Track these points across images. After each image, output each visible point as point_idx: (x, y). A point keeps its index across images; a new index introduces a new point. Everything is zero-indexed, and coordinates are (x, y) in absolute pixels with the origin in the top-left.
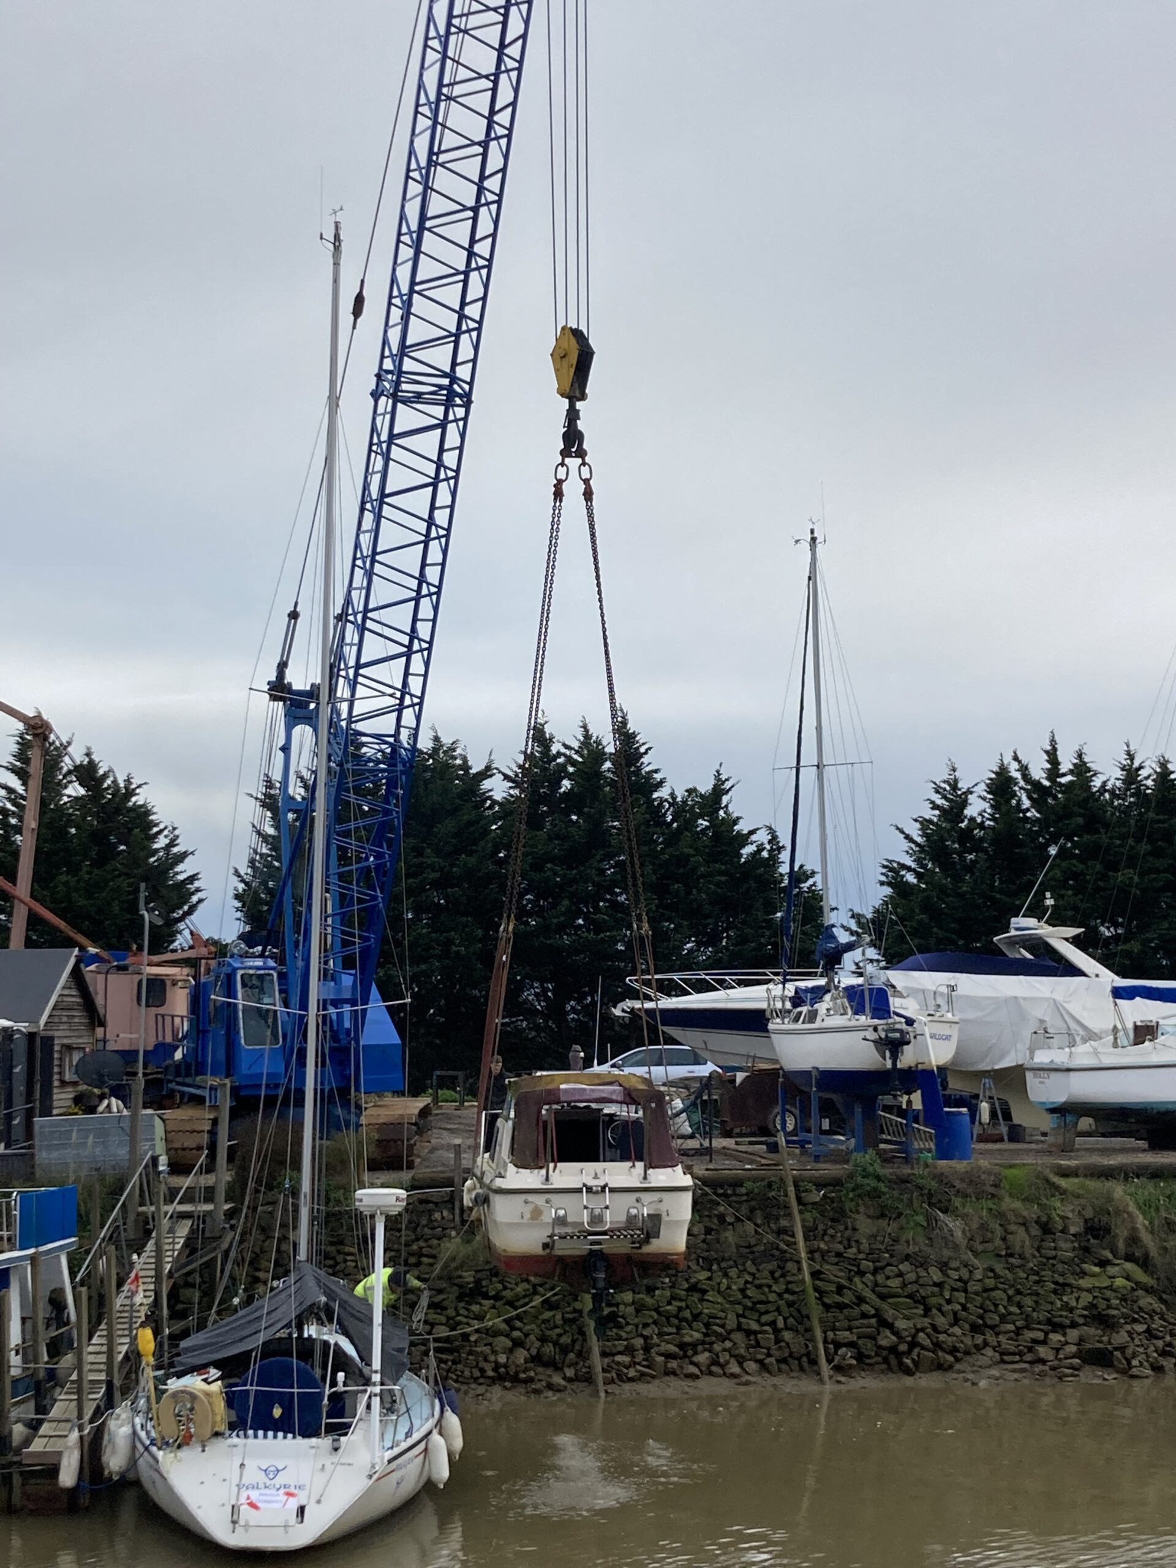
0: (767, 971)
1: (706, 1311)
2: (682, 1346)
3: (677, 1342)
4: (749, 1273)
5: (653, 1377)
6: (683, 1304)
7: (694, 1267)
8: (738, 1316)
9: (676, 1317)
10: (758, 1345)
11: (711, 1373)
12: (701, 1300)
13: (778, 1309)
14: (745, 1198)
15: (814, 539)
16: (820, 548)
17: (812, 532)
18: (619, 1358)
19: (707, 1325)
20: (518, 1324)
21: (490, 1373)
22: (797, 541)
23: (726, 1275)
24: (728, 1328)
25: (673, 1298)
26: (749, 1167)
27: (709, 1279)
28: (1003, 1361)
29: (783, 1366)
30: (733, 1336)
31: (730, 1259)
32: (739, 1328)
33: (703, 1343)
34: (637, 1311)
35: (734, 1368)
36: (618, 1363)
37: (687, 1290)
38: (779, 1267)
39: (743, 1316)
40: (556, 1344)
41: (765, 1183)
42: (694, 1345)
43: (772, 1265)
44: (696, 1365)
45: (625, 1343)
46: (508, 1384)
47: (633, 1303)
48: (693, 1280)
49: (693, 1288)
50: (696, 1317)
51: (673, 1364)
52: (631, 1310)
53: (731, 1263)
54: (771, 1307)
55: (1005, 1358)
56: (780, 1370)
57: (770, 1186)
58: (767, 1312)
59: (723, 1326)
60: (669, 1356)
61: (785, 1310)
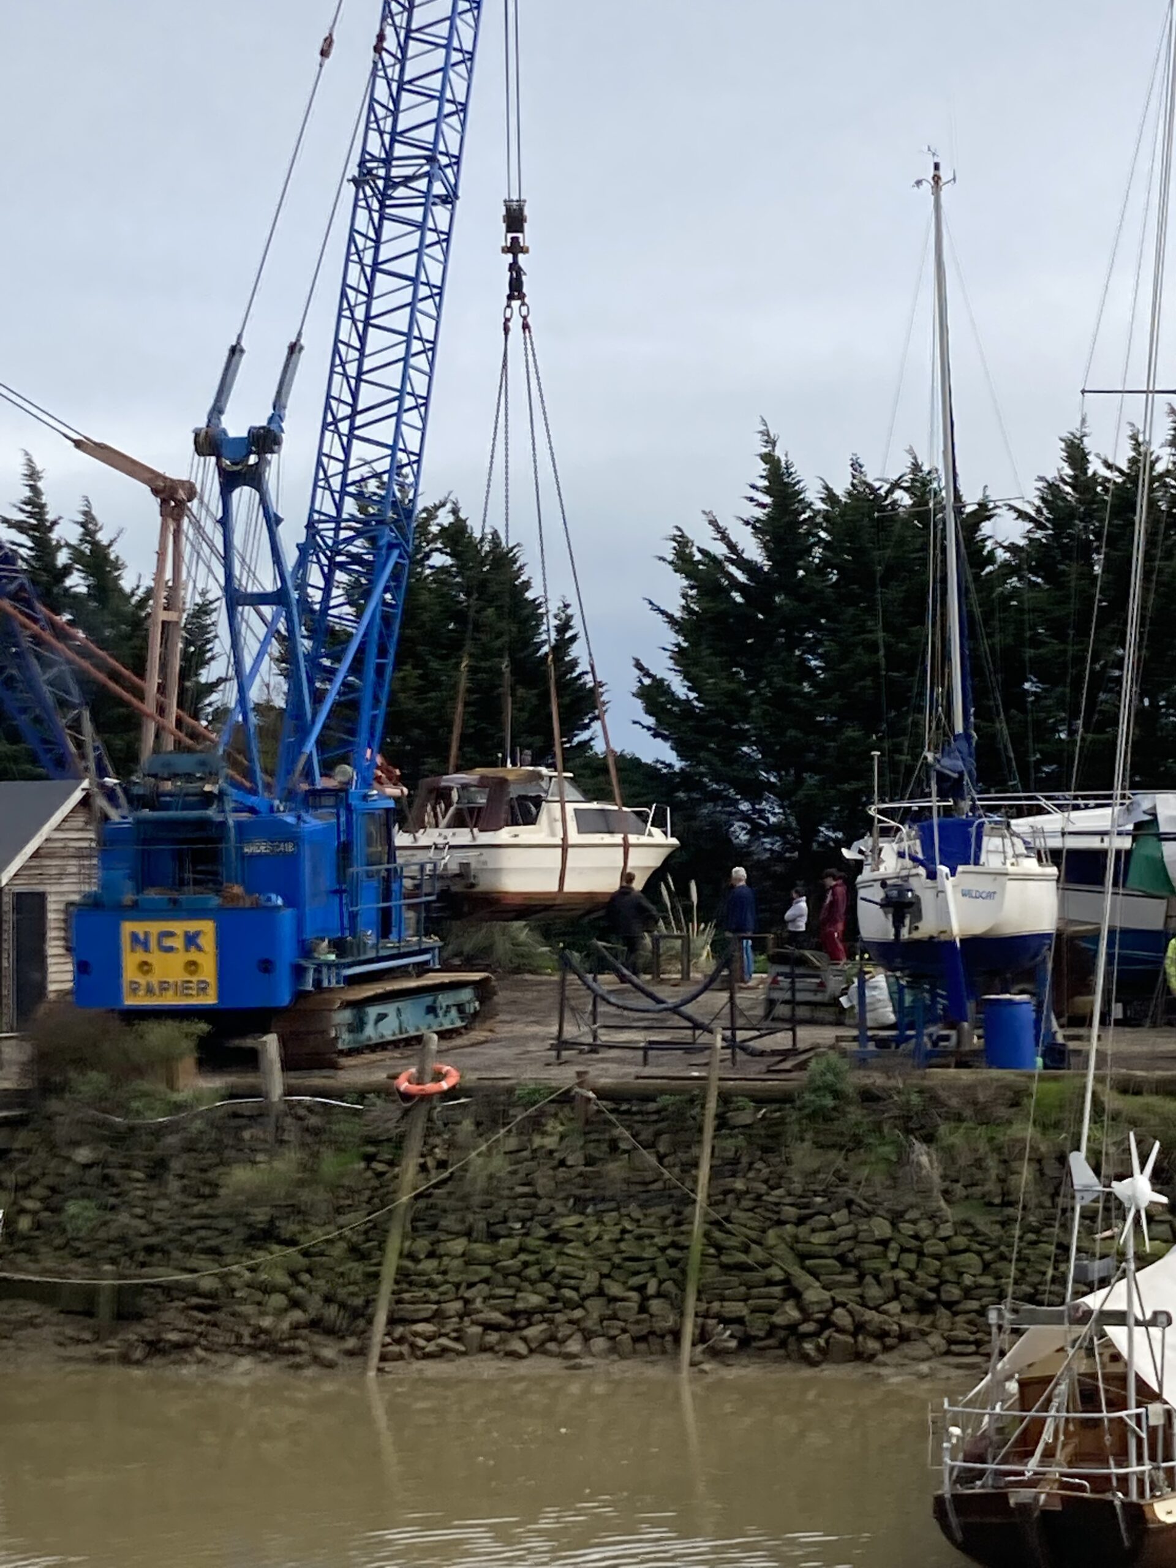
1: (559, 1268)
2: (514, 1314)
3: (508, 1309)
4: (632, 1220)
5: (464, 1354)
6: (531, 1258)
7: (559, 1208)
8: (603, 1276)
9: (518, 1274)
10: (614, 1317)
11: (546, 1353)
12: (560, 1253)
13: (653, 1270)
14: (654, 1117)
15: (937, 179)
17: (937, 166)
18: (420, 1327)
19: (558, 1287)
20: (305, 1277)
21: (247, 1340)
22: (919, 183)
23: (600, 1222)
24: (583, 1291)
25: (522, 1249)
26: (696, 1074)
27: (580, 1225)
28: (948, 1353)
29: (641, 1346)
30: (588, 1303)
31: (613, 1199)
32: (600, 1292)
33: (543, 1311)
34: (467, 1263)
35: (574, 1346)
36: (416, 1334)
37: (546, 1239)
38: (673, 1212)
39: (607, 1276)
40: (343, 1306)
41: (686, 1097)
42: (529, 1314)
43: (664, 1210)
44: (524, 1339)
45: (435, 1307)
46: (266, 1355)
47: (463, 1255)
48: (555, 1226)
49: (554, 1238)
50: (545, 1276)
51: (493, 1337)
52: (457, 1263)
53: (613, 1205)
54: (643, 1266)
55: (954, 1348)
56: (635, 1351)
57: (692, 1101)
58: (637, 1273)
59: (576, 1289)
60: (488, 1327)
61: (663, 1270)
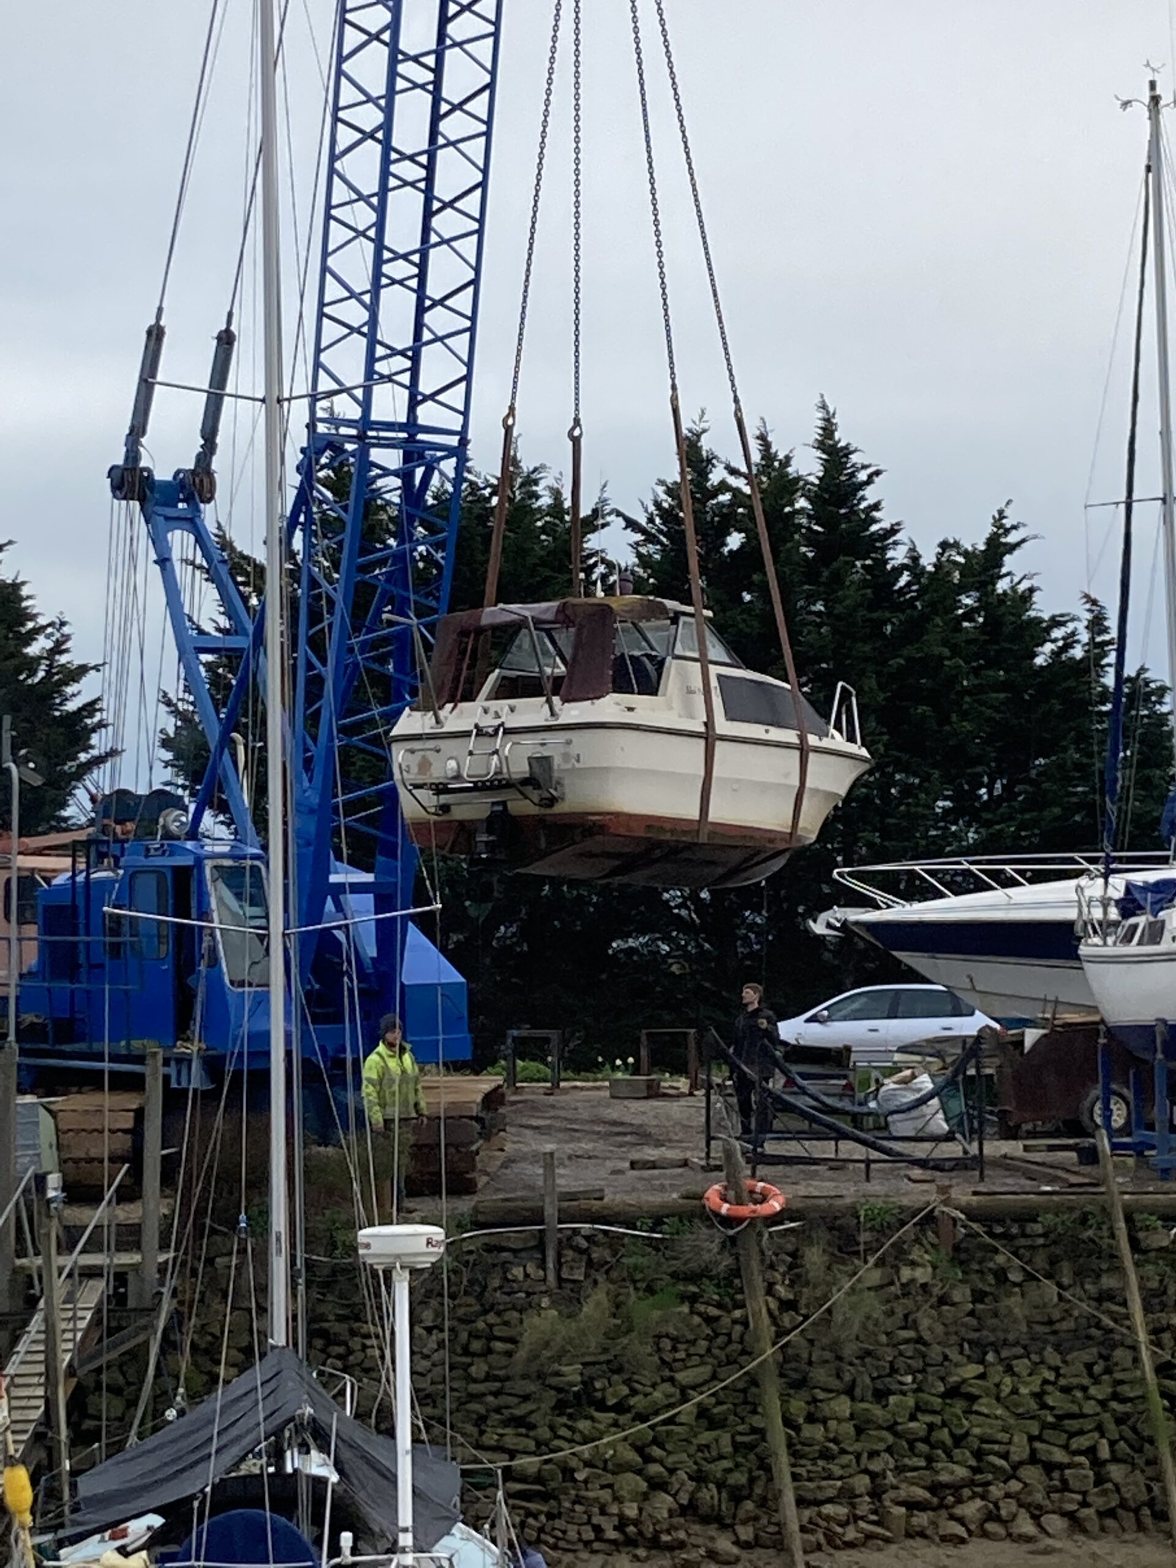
0: (1076, 855)
1: (977, 1431)
2: (935, 1488)
3: (928, 1483)
4: (1050, 1368)
5: (887, 1540)
6: (937, 1419)
7: (954, 1354)
8: (1031, 1439)
9: (926, 1440)
10: (1065, 1487)
11: (985, 1534)
12: (968, 1412)
13: (1100, 1429)
14: (1041, 1241)
15: (1155, 100)
16: (1167, 114)
17: (1153, 85)
18: (828, 1509)
19: (979, 1454)
20: (656, 1452)
21: (612, 1534)
22: (1126, 104)
23: (1009, 1370)
24: (1015, 1458)
25: (920, 1408)
26: (1048, 1188)
27: (982, 1376)
29: (1110, 1523)
30: (1023, 1472)
31: (1016, 1344)
32: (1033, 1459)
33: (972, 1483)
34: (859, 1430)
35: (1025, 1526)
36: (828, 1518)
37: (943, 1396)
38: (1101, 1356)
39: (1040, 1438)
40: (720, 1485)
41: (1076, 1214)
42: (955, 1488)
43: (1089, 1354)
44: (961, 1521)
45: (839, 1483)
46: (641, 1552)
47: (852, 1417)
48: (953, 1379)
49: (953, 1392)
50: (959, 1440)
51: (922, 1519)
52: (849, 1428)
53: (1019, 1351)
54: (1089, 1425)
56: (1103, 1529)
57: (1084, 1220)
58: (1081, 1432)
59: (1005, 1456)
60: (912, 1506)
61: (1111, 1427)
